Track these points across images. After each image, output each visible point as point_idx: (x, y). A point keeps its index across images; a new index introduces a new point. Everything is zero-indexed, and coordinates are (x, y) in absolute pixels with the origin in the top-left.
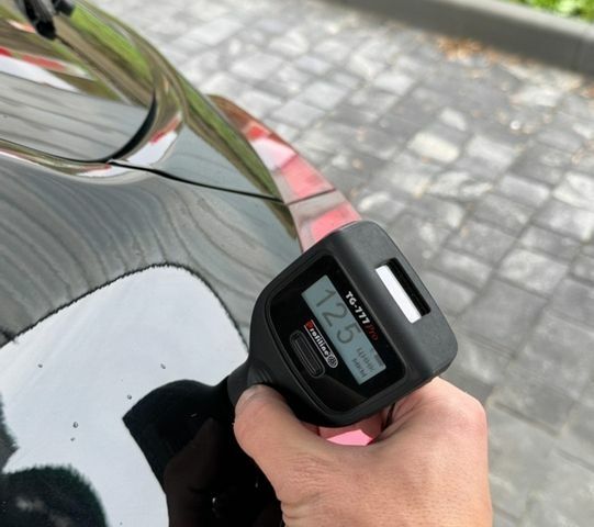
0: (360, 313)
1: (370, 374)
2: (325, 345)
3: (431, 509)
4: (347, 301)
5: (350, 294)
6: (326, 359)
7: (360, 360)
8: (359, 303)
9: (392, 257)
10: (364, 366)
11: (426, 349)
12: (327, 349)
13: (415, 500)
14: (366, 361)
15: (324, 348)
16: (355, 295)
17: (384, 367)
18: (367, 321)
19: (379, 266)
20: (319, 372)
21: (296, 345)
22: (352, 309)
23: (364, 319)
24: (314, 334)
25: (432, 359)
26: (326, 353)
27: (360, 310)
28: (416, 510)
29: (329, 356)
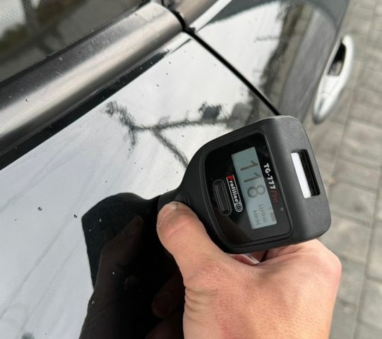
0: (271, 181)
1: (263, 225)
2: (237, 195)
3: (295, 323)
4: (263, 170)
5: (268, 165)
6: (235, 205)
7: (259, 213)
8: (272, 173)
9: (304, 148)
10: (260, 217)
11: (310, 219)
12: (238, 198)
13: (285, 313)
14: (264, 214)
15: (236, 197)
16: (271, 167)
17: (275, 223)
18: (274, 187)
19: (294, 152)
20: (226, 212)
21: (216, 188)
22: (265, 176)
23: (272, 185)
24: (232, 185)
25: (311, 227)
26: (236, 200)
27: (271, 178)
28: (284, 321)
29: (237, 203)
